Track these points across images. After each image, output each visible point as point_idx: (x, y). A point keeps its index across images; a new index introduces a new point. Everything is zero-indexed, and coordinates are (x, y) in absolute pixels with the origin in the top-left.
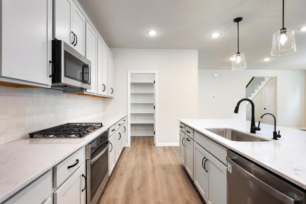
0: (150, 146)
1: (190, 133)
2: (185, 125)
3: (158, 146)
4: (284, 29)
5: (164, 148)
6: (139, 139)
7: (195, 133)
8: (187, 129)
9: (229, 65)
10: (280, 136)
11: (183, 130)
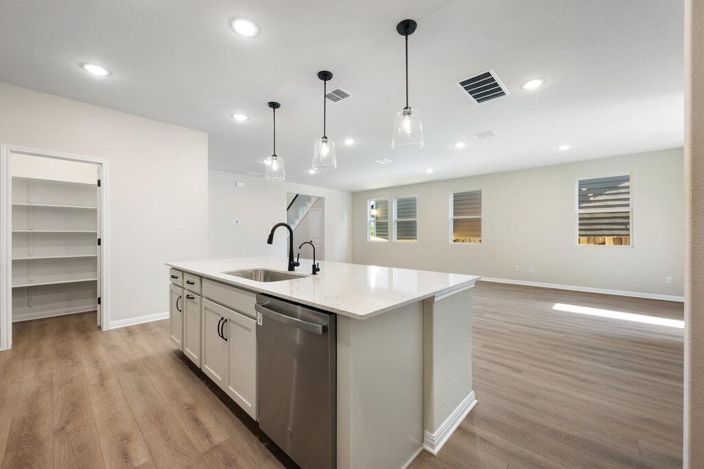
0: (85, 334)
1: (193, 284)
2: (183, 272)
3: (112, 328)
4: (325, 137)
5: (129, 331)
7: (205, 282)
8: (187, 278)
9: (262, 170)
10: (318, 270)
11: (179, 281)
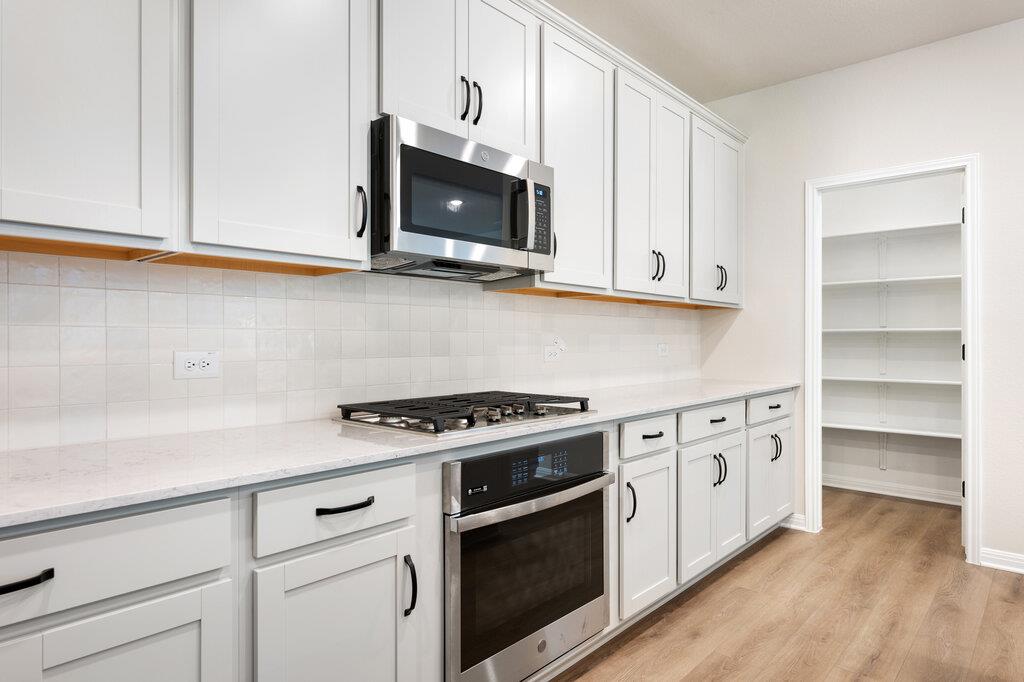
0: (931, 554)
3: (984, 564)
6: (891, 510)
